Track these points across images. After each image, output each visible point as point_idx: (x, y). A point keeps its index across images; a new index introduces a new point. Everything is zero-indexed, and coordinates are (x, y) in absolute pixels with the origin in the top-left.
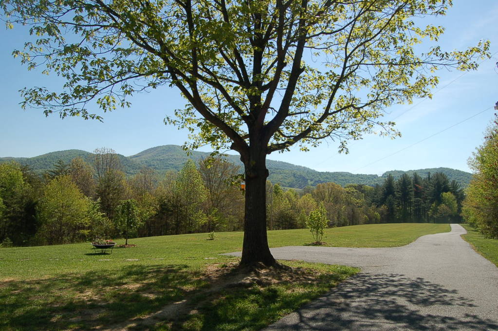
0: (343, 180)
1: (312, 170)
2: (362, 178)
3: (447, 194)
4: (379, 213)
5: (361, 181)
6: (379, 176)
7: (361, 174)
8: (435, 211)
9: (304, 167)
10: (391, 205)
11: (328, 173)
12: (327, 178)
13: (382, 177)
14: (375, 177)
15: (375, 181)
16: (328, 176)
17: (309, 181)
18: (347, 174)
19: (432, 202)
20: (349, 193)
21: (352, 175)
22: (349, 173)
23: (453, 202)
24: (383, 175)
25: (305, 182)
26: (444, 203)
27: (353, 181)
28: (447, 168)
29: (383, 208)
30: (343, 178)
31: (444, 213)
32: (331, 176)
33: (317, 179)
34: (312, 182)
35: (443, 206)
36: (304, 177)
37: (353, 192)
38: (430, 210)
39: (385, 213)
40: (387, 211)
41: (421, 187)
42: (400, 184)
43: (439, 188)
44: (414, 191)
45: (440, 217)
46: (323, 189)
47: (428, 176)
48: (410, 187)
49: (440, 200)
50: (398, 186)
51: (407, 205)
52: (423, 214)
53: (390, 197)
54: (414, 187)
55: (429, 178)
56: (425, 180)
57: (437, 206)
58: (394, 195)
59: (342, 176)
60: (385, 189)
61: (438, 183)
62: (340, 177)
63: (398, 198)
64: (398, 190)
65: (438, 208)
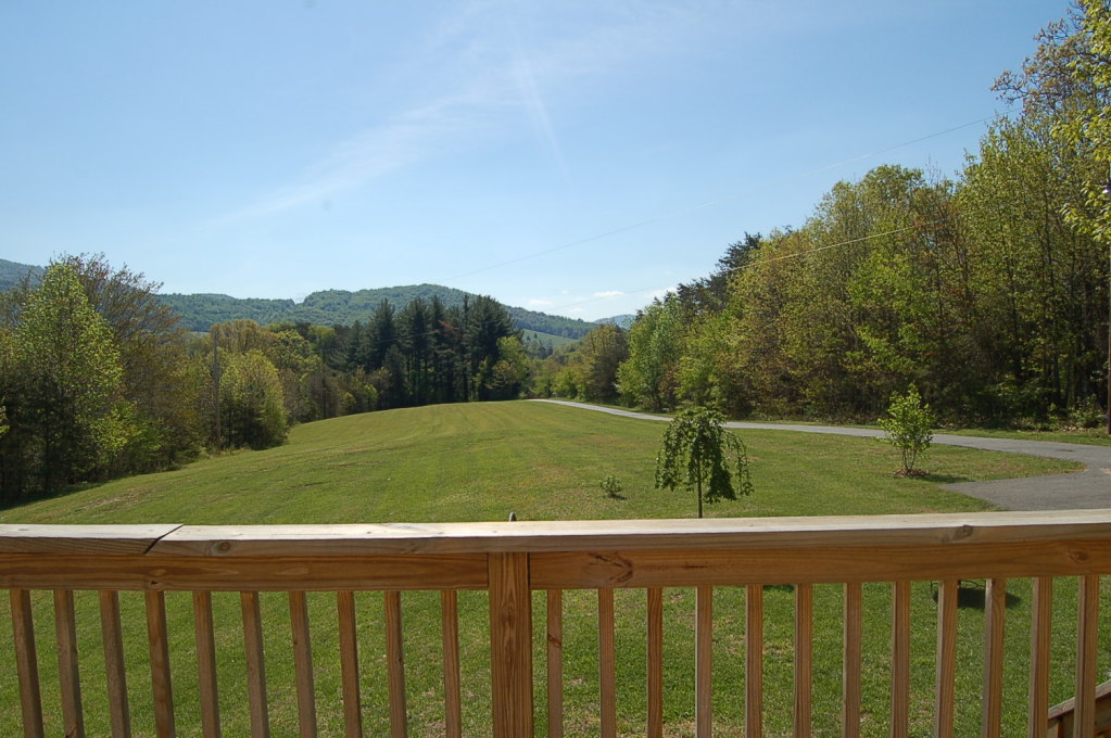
0: (216, 313)
2: (259, 308)
3: (509, 339)
4: (375, 386)
5: (258, 313)
6: (296, 302)
7: (257, 299)
8: (489, 375)
10: (395, 366)
13: (304, 304)
14: (288, 306)
15: (289, 314)
16: (180, 304)
18: (224, 299)
19: (477, 357)
20: (287, 343)
21: (236, 302)
22: (226, 296)
23: (520, 356)
24: (306, 300)
26: (504, 359)
27: (240, 314)
28: (436, 286)
29: (383, 373)
30: (215, 308)
31: (508, 379)
32: (187, 303)
35: (504, 364)
37: (294, 341)
38: (478, 374)
39: (387, 386)
40: (390, 380)
41: (448, 326)
42: (410, 320)
43: (491, 326)
44: (436, 335)
45: (499, 388)
46: (227, 335)
47: (463, 304)
48: (429, 326)
49: (495, 354)
50: (404, 327)
51: (423, 365)
52: (458, 382)
53: (393, 350)
54: (437, 326)
55: (466, 307)
56: (455, 311)
57: (490, 365)
58: (399, 346)
59: (213, 304)
60: (376, 333)
61: (489, 318)
62: (208, 307)
63: (407, 352)
64: (406, 333)
65: (495, 368)
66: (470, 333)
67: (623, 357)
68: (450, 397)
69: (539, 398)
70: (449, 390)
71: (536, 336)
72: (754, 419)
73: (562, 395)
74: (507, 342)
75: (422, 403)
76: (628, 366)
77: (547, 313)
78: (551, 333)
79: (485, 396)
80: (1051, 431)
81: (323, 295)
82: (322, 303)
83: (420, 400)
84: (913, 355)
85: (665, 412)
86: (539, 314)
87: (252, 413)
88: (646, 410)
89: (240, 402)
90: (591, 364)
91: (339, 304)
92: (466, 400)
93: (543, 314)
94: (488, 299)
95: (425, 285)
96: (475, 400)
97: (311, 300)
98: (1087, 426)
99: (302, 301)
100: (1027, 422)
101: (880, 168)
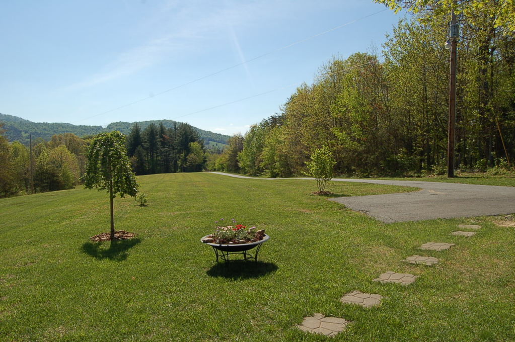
1: (25, 121)
2: (85, 130)
3: (195, 143)
5: (84, 132)
6: (103, 127)
7: (84, 126)
8: (185, 160)
9: (15, 117)
10: (140, 155)
11: (46, 124)
12: (45, 129)
13: (107, 128)
14: (99, 129)
16: (47, 128)
17: (23, 133)
18: (68, 125)
19: (180, 152)
21: (74, 127)
22: (69, 124)
23: (200, 151)
24: (108, 127)
25: (18, 134)
26: (193, 152)
27: (75, 132)
28: (170, 121)
29: (133, 159)
30: (63, 130)
31: (194, 162)
32: (50, 127)
33: (33, 131)
34: (27, 135)
35: (192, 155)
36: (16, 129)
38: (180, 160)
39: (136, 165)
40: (138, 163)
41: (167, 137)
42: (148, 134)
43: (186, 138)
44: (161, 141)
45: (189, 166)
46: (60, 140)
47: (174, 126)
48: (157, 137)
49: (188, 150)
50: (146, 137)
51: (156, 155)
52: (172, 164)
53: (139, 148)
54: (161, 137)
55: (175, 128)
56: (170, 130)
57: (186, 155)
58: (142, 146)
59: (63, 127)
60: (132, 140)
61: (185, 133)
62: (61, 129)
63: (146, 149)
64: (146, 140)
65: (187, 157)
66: (177, 140)
67: (241, 149)
68: (167, 170)
69: (210, 171)
70: (167, 167)
71: (217, 145)
72: (293, 176)
73: (219, 170)
74: (194, 145)
75: (154, 173)
76: (242, 154)
77: (222, 134)
78: (224, 143)
79: (184, 170)
80: (421, 177)
81: (116, 124)
82: (116, 128)
83: (152, 171)
84: (359, 141)
85: (257, 176)
86: (218, 134)
87: (53, 175)
88: (251, 175)
89: (47, 170)
90: (229, 154)
91: (124, 128)
92: (175, 172)
93: (220, 134)
94: (186, 125)
95: (165, 120)
96: (180, 172)
97: (110, 126)
98: (438, 175)
99: (106, 127)
100: (411, 173)
101: (356, 54)
